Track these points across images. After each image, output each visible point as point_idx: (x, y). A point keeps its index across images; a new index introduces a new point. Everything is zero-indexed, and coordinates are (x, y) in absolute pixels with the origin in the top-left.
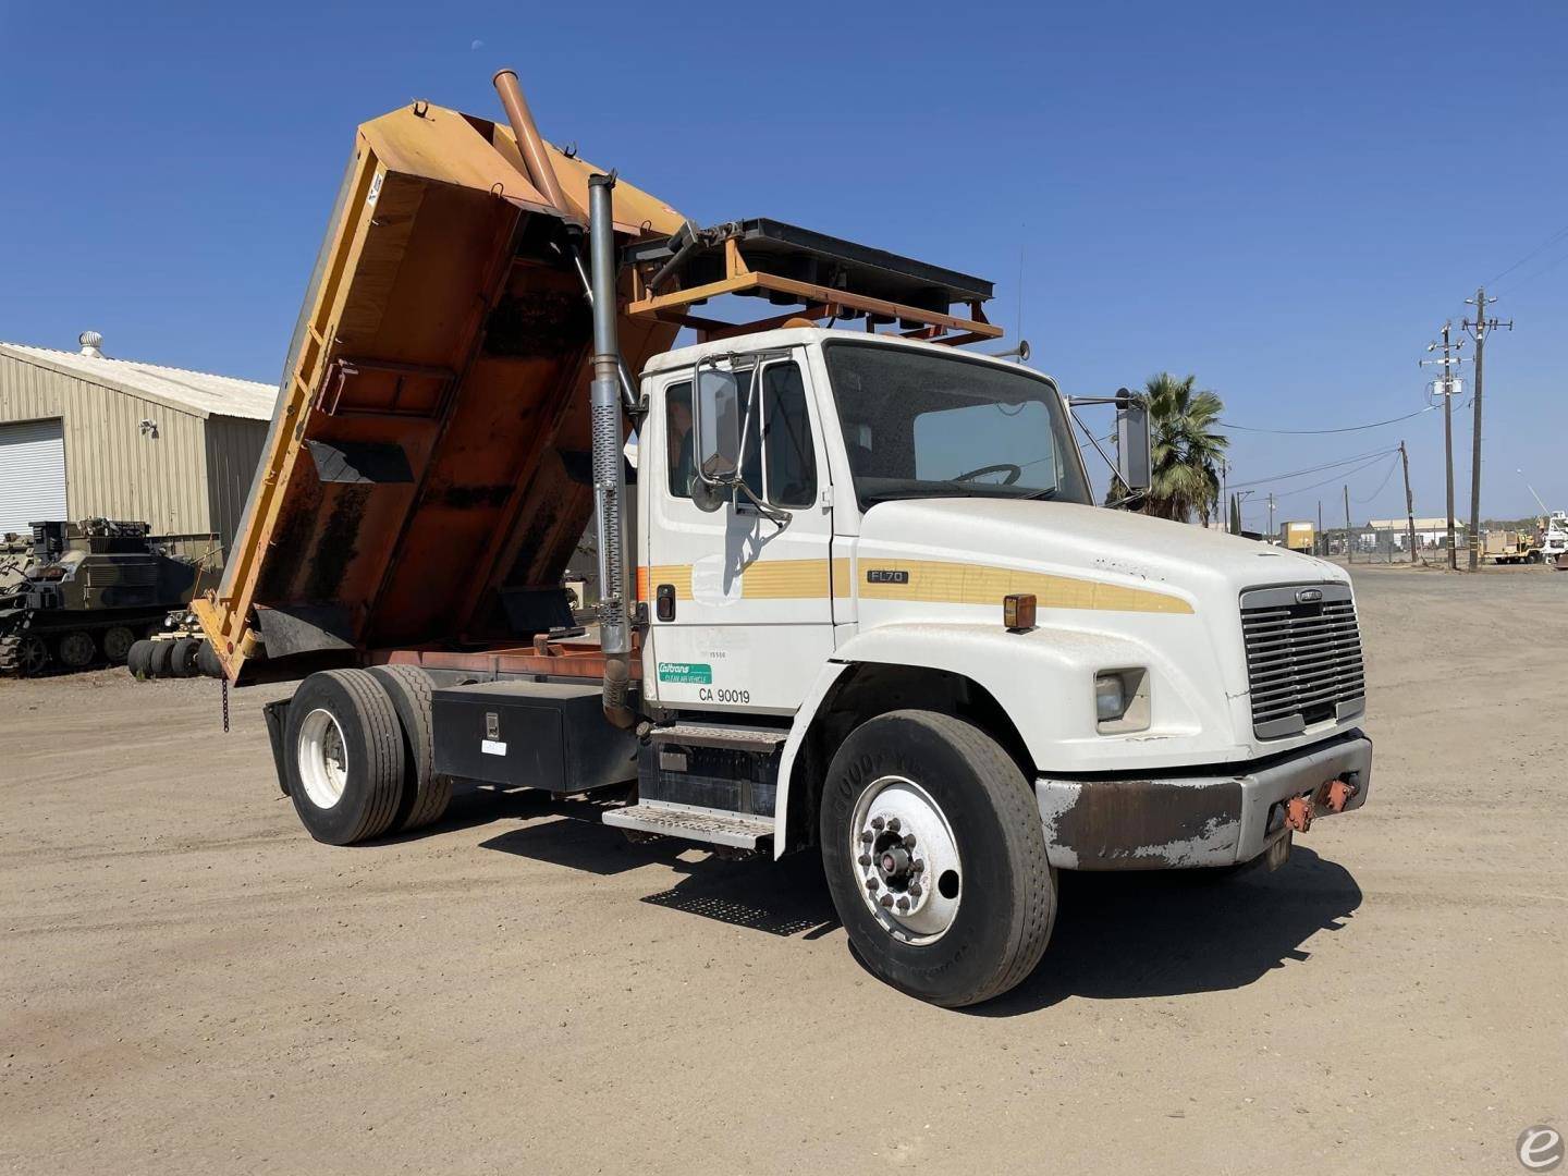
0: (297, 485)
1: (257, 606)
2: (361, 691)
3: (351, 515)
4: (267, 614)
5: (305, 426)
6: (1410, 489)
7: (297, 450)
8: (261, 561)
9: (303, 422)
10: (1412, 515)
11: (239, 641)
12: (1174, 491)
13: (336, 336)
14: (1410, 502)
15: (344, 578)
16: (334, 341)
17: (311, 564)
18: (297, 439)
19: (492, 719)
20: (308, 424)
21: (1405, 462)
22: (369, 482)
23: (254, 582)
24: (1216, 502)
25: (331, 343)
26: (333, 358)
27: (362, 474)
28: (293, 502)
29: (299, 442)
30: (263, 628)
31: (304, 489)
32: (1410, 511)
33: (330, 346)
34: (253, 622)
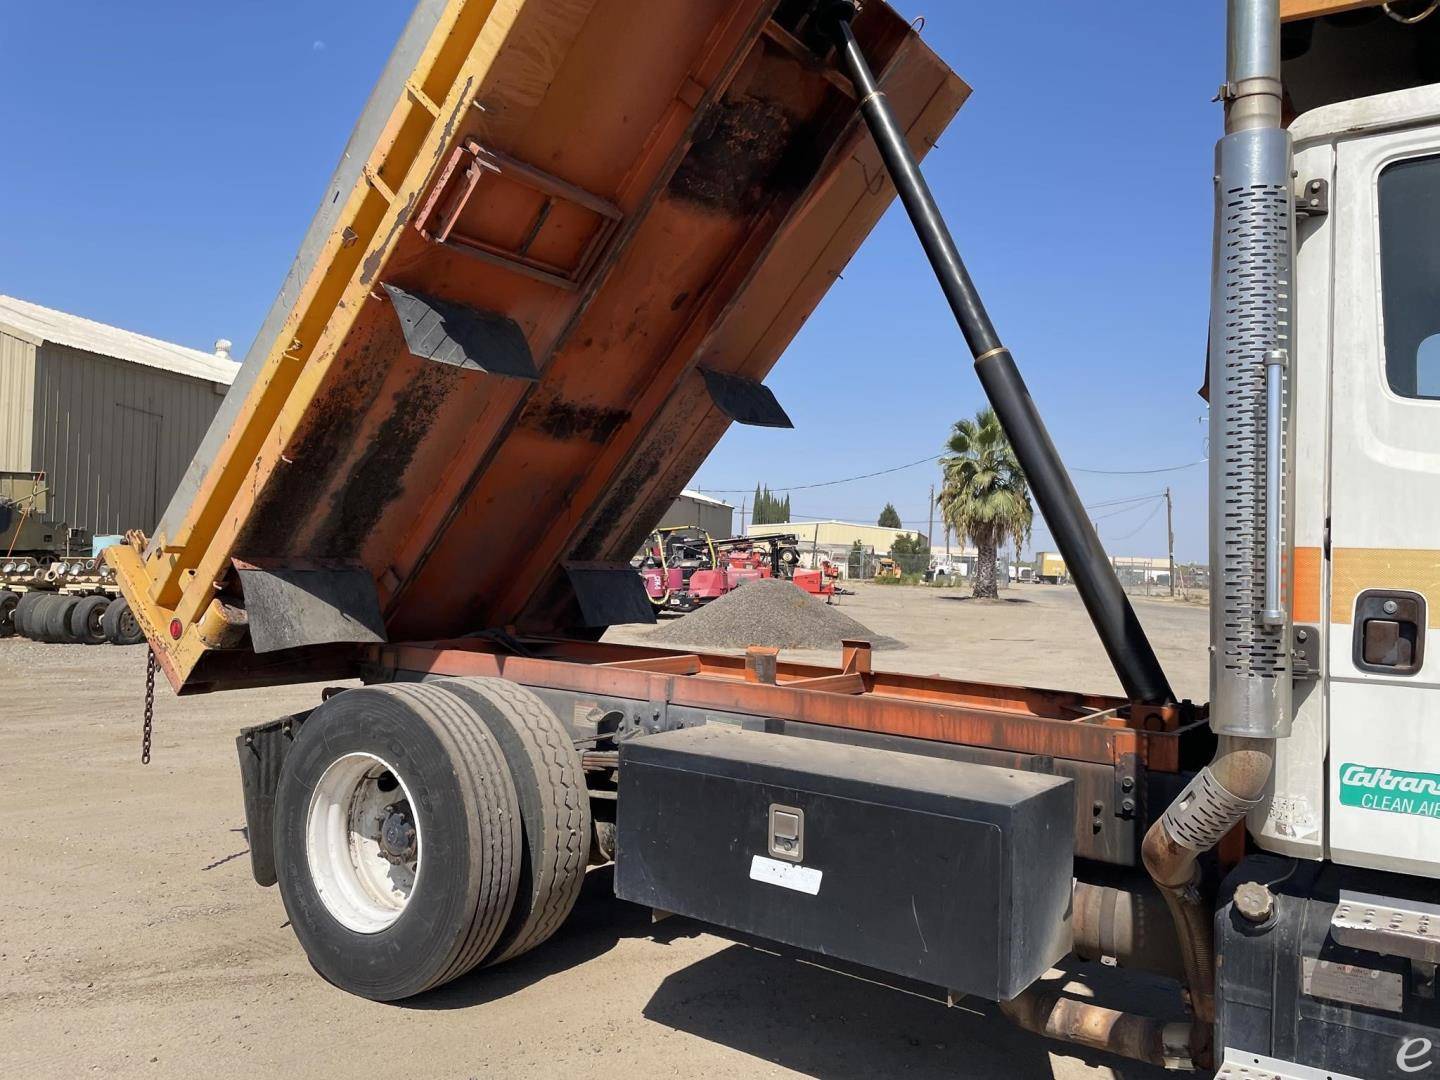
0: (348, 364)
1: (238, 564)
2: (452, 727)
3: (411, 429)
4: (253, 578)
5: (384, 259)
6: (1172, 530)
7: (360, 303)
8: (259, 490)
9: (382, 250)
10: (1173, 554)
11: (196, 619)
12: (996, 514)
13: (476, 98)
14: (1171, 543)
15: (374, 528)
16: (471, 107)
17: (333, 502)
18: (364, 280)
19: (787, 820)
20: (390, 259)
21: (1169, 506)
22: (477, 368)
23: (241, 523)
24: (1029, 528)
25: (463, 109)
26: (461, 140)
27: (471, 354)
28: (332, 393)
29: (369, 287)
30: (247, 601)
31: (356, 372)
32: (1171, 551)
33: (460, 116)
34: (229, 589)
